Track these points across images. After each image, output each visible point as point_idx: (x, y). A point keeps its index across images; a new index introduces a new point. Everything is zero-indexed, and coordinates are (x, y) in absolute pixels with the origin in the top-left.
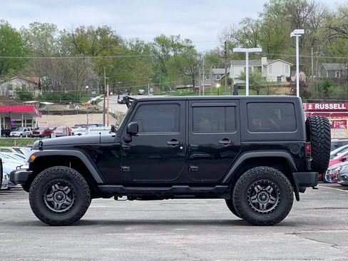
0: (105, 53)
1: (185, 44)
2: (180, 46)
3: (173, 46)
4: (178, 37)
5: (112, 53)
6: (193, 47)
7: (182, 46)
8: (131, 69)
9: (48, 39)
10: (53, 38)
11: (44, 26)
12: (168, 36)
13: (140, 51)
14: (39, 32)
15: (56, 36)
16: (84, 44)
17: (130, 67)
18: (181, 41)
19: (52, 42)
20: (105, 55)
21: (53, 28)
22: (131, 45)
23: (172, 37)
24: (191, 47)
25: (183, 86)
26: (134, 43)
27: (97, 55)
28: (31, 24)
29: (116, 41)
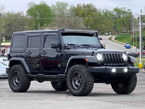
0: (89, 16)
1: (128, 11)
2: (125, 13)
3: (122, 12)
4: (125, 8)
5: (92, 16)
6: (132, 13)
7: (126, 13)
8: (102, 23)
9: (64, 10)
10: (66, 9)
11: (62, 3)
12: (120, 8)
13: (107, 15)
14: (60, 6)
15: (68, 8)
16: (79, 12)
17: (101, 22)
18: (126, 10)
19: (66, 11)
20: (89, 17)
21: (66, 5)
22: (103, 12)
23: (122, 8)
24: (131, 13)
25: (126, 31)
26: (105, 11)
27: (85, 17)
28: (56, 3)
29: (95, 10)
